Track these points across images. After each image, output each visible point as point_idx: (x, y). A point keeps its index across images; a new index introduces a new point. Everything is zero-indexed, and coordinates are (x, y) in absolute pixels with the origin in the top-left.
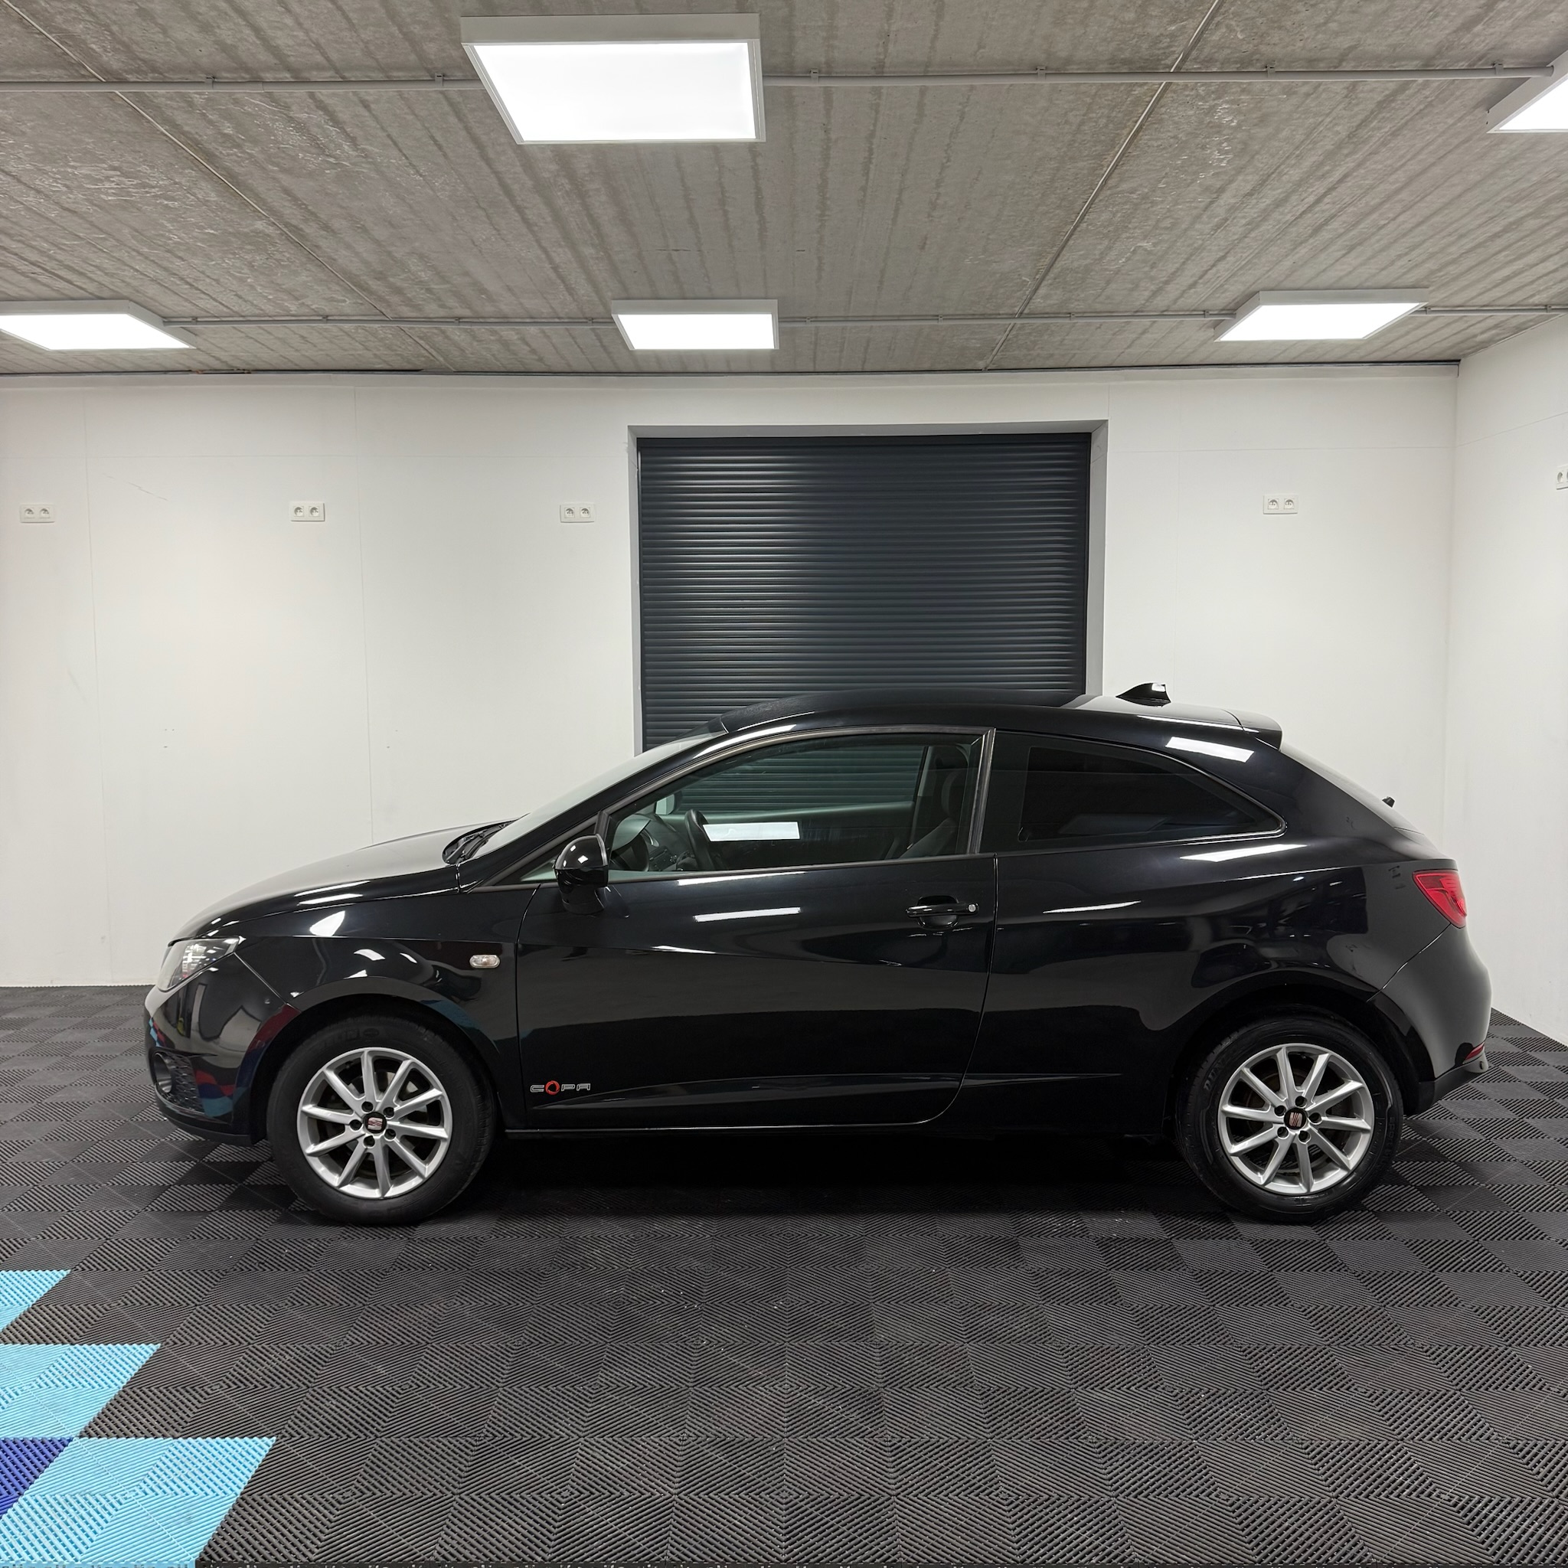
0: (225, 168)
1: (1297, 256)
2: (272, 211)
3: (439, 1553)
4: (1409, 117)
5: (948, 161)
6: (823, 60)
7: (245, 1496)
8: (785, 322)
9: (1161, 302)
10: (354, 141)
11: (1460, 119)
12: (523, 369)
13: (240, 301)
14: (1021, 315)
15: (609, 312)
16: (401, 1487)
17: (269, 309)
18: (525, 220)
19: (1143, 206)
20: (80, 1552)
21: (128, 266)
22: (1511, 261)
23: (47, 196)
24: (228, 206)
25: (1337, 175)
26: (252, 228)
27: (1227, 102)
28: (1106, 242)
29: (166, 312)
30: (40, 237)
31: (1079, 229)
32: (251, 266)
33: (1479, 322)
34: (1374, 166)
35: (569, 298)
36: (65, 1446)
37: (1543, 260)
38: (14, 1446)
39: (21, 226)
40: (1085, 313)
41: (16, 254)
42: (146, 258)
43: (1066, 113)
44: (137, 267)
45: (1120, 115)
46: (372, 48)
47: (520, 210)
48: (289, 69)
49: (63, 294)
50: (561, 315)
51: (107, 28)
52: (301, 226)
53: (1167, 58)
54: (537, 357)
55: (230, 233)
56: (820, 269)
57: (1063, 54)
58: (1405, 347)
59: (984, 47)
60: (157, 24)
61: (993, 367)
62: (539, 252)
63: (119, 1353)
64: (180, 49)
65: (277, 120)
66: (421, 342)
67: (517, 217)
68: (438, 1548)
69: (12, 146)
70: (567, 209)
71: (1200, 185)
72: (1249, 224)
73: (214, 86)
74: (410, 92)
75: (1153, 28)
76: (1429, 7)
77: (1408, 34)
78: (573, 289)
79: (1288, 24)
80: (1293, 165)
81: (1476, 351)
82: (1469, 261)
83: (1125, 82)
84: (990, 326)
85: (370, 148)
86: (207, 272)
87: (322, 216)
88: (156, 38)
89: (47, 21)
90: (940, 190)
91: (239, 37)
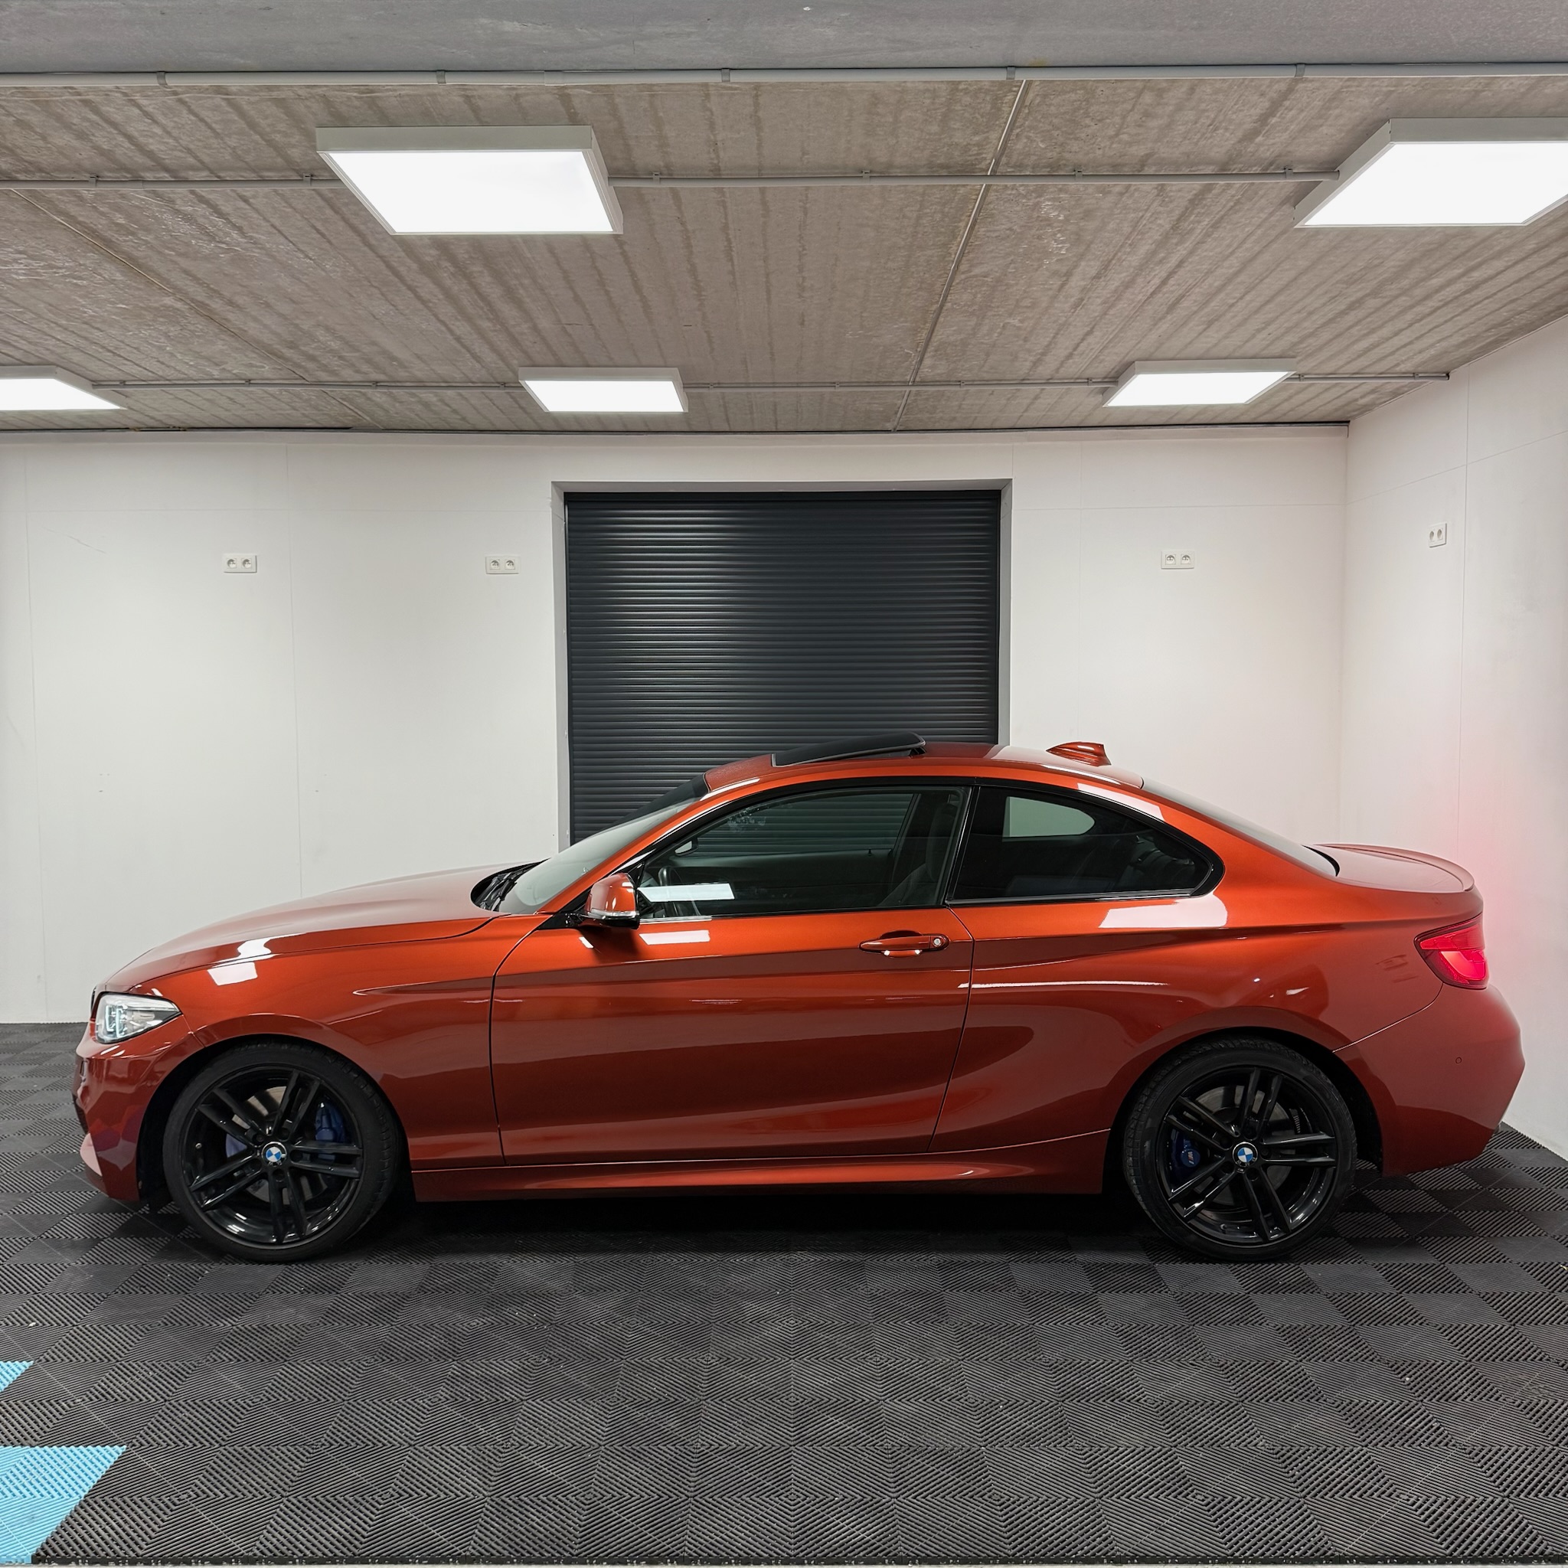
0: (124, 253)
1: (1161, 330)
2: (177, 289)
4: (1222, 213)
5: (804, 249)
6: (662, 164)
7: (88, 1498)
8: (688, 386)
9: (1045, 370)
10: (240, 229)
11: (1271, 214)
12: (448, 427)
13: (163, 366)
14: (914, 383)
15: (517, 376)
17: (192, 373)
18: (419, 297)
19: (999, 288)
21: (49, 335)
24: (134, 284)
25: (1174, 261)
26: (161, 303)
27: (1049, 200)
28: (974, 319)
29: (94, 376)
31: (945, 308)
32: (166, 335)
33: (1356, 388)
34: (1205, 254)
35: (477, 366)
37: (1396, 334)
40: (974, 381)
42: (66, 329)
43: (901, 210)
44: (59, 337)
45: (952, 210)
46: (240, 152)
47: (411, 288)
48: (166, 169)
50: (474, 380)
52: (207, 302)
53: (980, 163)
54: (460, 418)
55: (141, 307)
56: (710, 342)
57: (884, 160)
58: (1293, 410)
59: (808, 154)
60: (36, 133)
61: (902, 428)
62: (439, 325)
64: (62, 153)
65: (165, 213)
66: (347, 404)
67: (410, 294)
70: (456, 288)
71: (1047, 269)
72: (1105, 303)
73: (99, 185)
74: (285, 188)
75: (959, 138)
76: (1209, 122)
77: (1196, 144)
78: (479, 357)
79: (1083, 135)
80: (1129, 253)
81: (1362, 413)
82: (1325, 336)
83: (948, 184)
84: (888, 392)
85: (257, 236)
86: (126, 342)
87: (225, 293)
88: (38, 144)
90: (803, 275)
91: (113, 142)
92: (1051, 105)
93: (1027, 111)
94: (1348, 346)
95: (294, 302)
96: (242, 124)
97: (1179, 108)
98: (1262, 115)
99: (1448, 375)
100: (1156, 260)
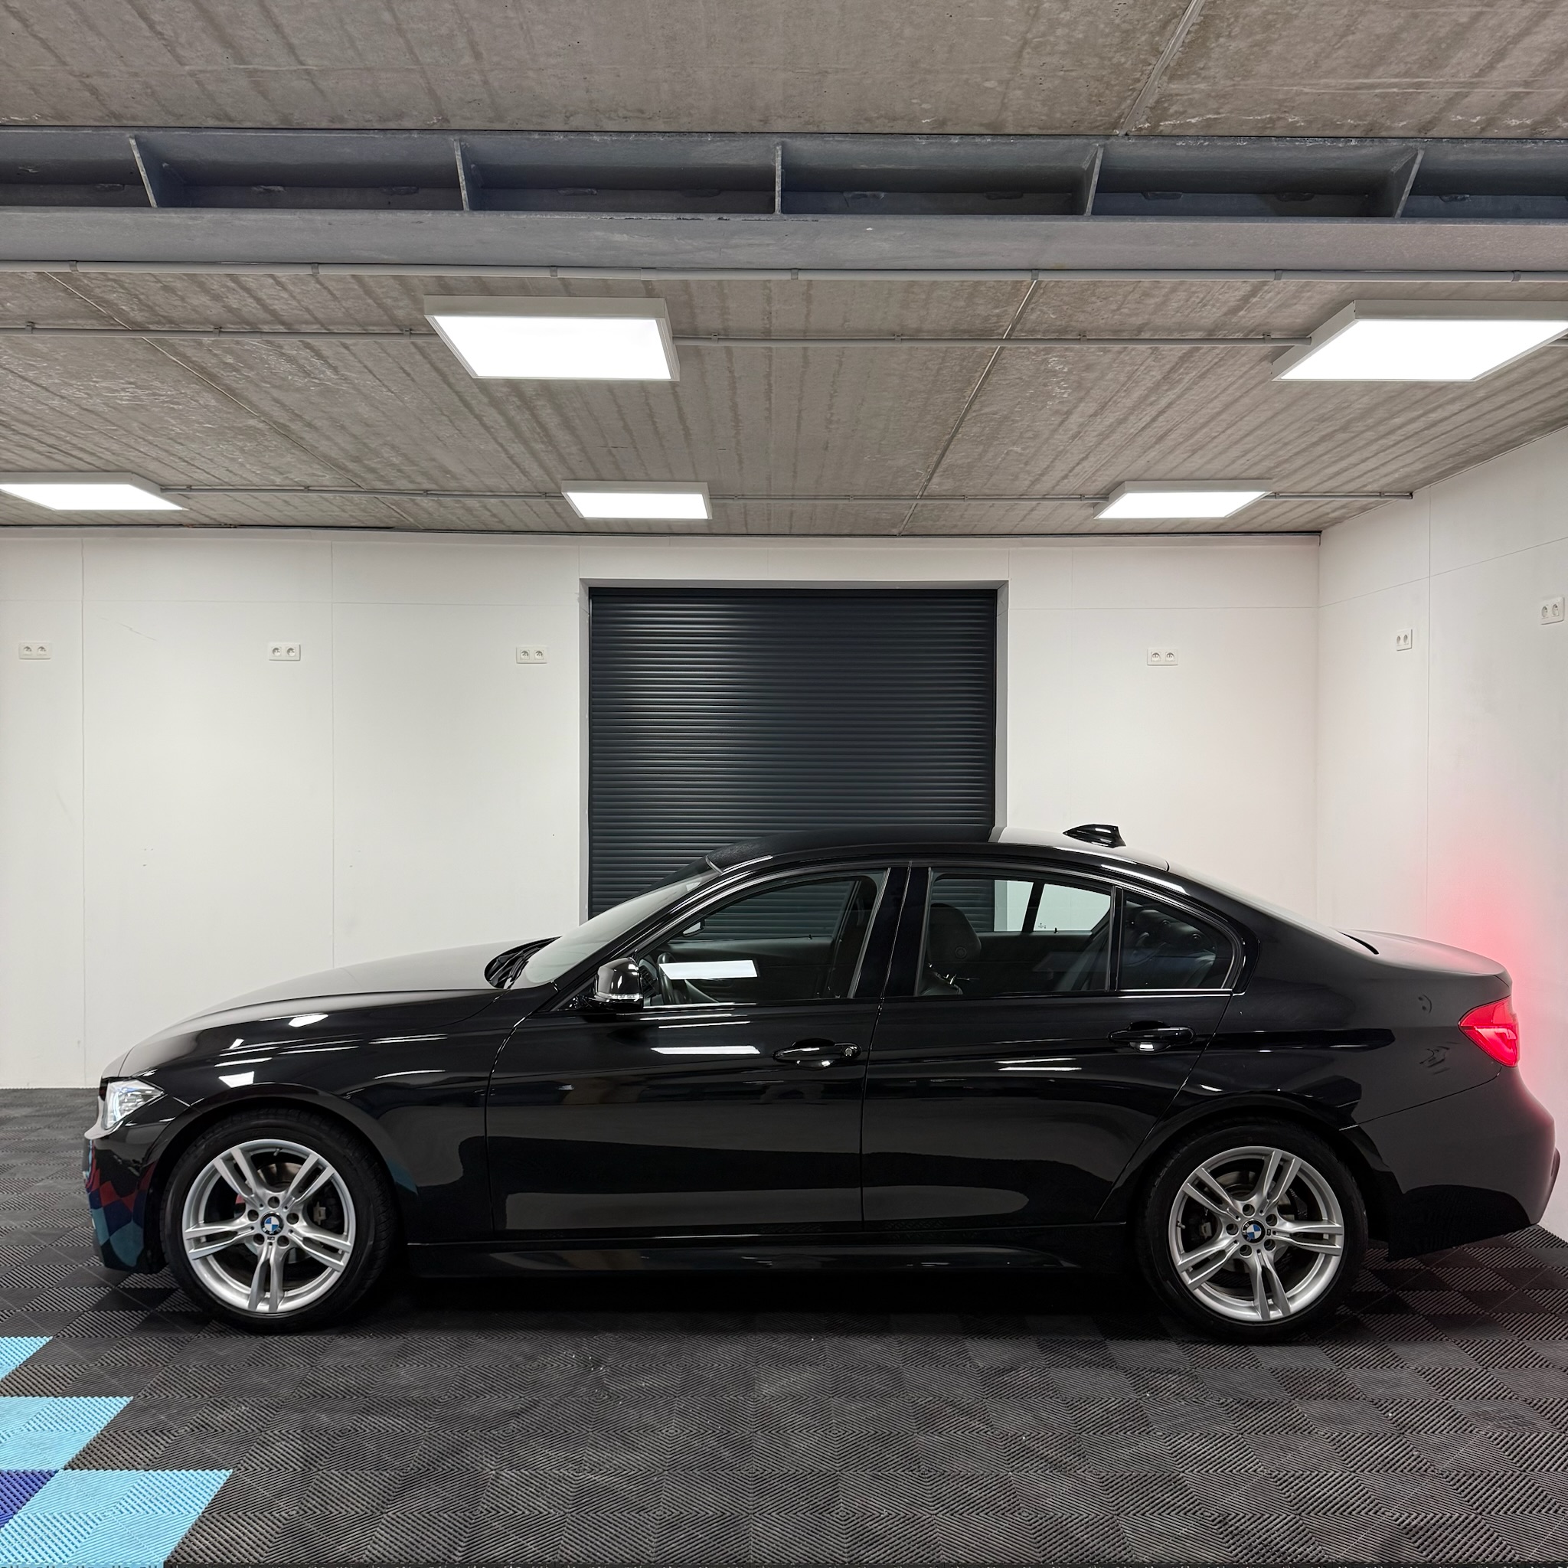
0: (224, 385)
1: (1149, 457)
2: (263, 413)
3: (367, 1556)
4: (1208, 367)
5: (836, 392)
6: (720, 327)
7: (206, 1514)
8: (714, 498)
9: (1042, 487)
10: (335, 369)
11: (1252, 368)
12: (485, 529)
13: (230, 475)
14: (922, 497)
15: (560, 488)
16: (338, 1508)
17: (256, 480)
18: (483, 425)
19: (1006, 423)
20: (67, 1556)
21: (135, 449)
22: (1335, 462)
23: (69, 400)
24: (226, 409)
25: (1164, 402)
26: (244, 423)
27: (1055, 357)
28: (981, 448)
29: (164, 482)
30: (60, 428)
31: (956, 438)
32: (242, 450)
33: (1326, 504)
34: (1191, 398)
35: (524, 478)
36: (52, 1476)
37: (1363, 461)
38: (8, 1477)
39: (42, 420)
40: (976, 496)
41: (36, 439)
42: (151, 443)
43: (925, 363)
44: (142, 450)
45: (970, 364)
46: (352, 312)
47: (478, 417)
48: (283, 323)
49: (74, 468)
50: (518, 490)
51: (136, 296)
52: (287, 423)
53: (997, 330)
54: (498, 521)
55: (225, 427)
56: (740, 462)
57: (914, 326)
58: (1268, 522)
59: (849, 321)
60: (177, 295)
61: (907, 533)
62: (496, 446)
63: (97, 1404)
64: (193, 310)
65: (271, 355)
66: (394, 508)
67: (476, 421)
68: (367, 1553)
69: (44, 367)
70: (518, 417)
71: (1050, 409)
72: (1099, 435)
73: (222, 335)
74: (384, 340)
75: (982, 310)
76: (1198, 300)
77: (1187, 316)
78: (527, 472)
79: (1089, 309)
80: (1123, 397)
81: (1333, 525)
82: (1299, 462)
83: (968, 345)
84: (897, 504)
85: (349, 374)
86: (203, 454)
87: (307, 417)
88: (176, 303)
89: (87, 292)
90: (832, 411)
91: (243, 303)
93: (1042, 291)
94: (1319, 471)
95: (368, 425)
96: (361, 292)
97: (1174, 291)
98: (1244, 297)
99: (1411, 494)
100: (1148, 402)
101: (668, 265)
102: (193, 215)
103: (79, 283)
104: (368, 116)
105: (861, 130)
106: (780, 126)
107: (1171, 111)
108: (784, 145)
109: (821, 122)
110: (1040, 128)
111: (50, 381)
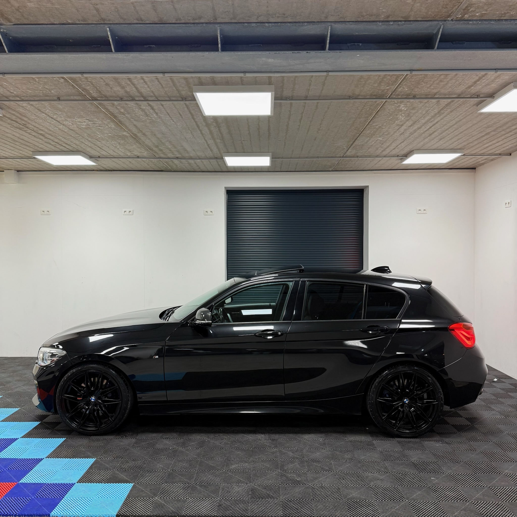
0: (119, 120)
1: (425, 141)
2: (129, 130)
4: (454, 108)
5: (324, 119)
6: (291, 95)
7: (127, 498)
8: (273, 159)
9: (385, 153)
10: (157, 114)
11: (469, 108)
12: (193, 170)
13: (114, 152)
14: (343, 157)
15: (222, 156)
17: (122, 154)
18: (202, 133)
19: (379, 129)
20: (83, 512)
23: (66, 126)
24: (117, 129)
25: (436, 121)
26: (122, 134)
27: (403, 104)
28: (369, 138)
29: (91, 155)
30: (61, 136)
31: (361, 135)
32: (119, 144)
33: (480, 158)
34: (446, 119)
35: (211, 152)
36: (74, 485)
37: (498, 142)
39: (56, 133)
40: (362, 156)
41: (52, 140)
42: (89, 141)
43: (358, 107)
45: (373, 108)
46: (167, 92)
47: (200, 131)
48: (143, 97)
49: (62, 150)
50: (208, 157)
51: (96, 87)
52: (137, 134)
53: (386, 94)
54: (198, 167)
55: (116, 135)
56: (285, 145)
57: (357, 94)
58: (459, 165)
59: (336, 92)
60: (110, 87)
61: (334, 170)
62: (204, 141)
63: (84, 461)
64: (114, 92)
65: (137, 109)
66: (165, 163)
67: (199, 132)
69: (60, 114)
70: (214, 130)
71: (396, 124)
72: (410, 133)
73: (122, 101)
74: (175, 103)
75: (382, 88)
76: (459, 83)
77: (453, 89)
78: (212, 150)
79: (420, 87)
80: (422, 119)
81: (480, 166)
82: (476, 142)
83: (374, 100)
84: (334, 160)
85: (161, 115)
86: (106, 145)
87: (144, 132)
88: (109, 90)
89: (80, 86)
90: (321, 126)
91: (131, 90)
92: (413, 79)
94: (481, 146)
95: (163, 134)
97: (451, 79)
98: (475, 81)
99: (511, 154)
100: (430, 121)
101: (284, 71)
102: (127, 55)
103: (78, 83)
104: (189, 18)
105: (359, 20)
106: (331, 19)
107: (470, 10)
108: (331, 26)
109: (346, 17)
110: (422, 18)
111: (61, 119)
